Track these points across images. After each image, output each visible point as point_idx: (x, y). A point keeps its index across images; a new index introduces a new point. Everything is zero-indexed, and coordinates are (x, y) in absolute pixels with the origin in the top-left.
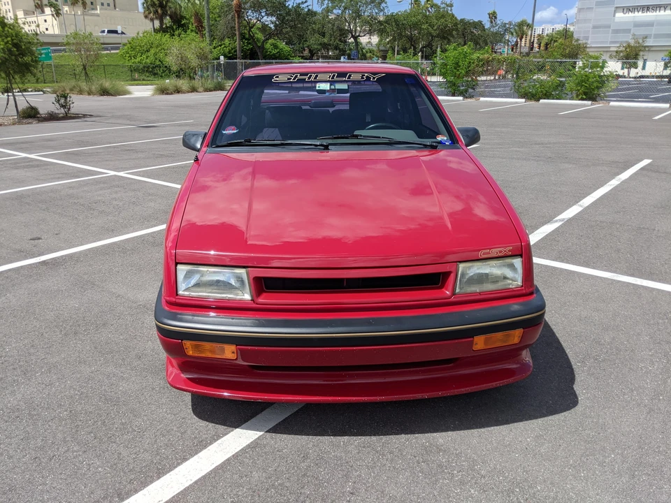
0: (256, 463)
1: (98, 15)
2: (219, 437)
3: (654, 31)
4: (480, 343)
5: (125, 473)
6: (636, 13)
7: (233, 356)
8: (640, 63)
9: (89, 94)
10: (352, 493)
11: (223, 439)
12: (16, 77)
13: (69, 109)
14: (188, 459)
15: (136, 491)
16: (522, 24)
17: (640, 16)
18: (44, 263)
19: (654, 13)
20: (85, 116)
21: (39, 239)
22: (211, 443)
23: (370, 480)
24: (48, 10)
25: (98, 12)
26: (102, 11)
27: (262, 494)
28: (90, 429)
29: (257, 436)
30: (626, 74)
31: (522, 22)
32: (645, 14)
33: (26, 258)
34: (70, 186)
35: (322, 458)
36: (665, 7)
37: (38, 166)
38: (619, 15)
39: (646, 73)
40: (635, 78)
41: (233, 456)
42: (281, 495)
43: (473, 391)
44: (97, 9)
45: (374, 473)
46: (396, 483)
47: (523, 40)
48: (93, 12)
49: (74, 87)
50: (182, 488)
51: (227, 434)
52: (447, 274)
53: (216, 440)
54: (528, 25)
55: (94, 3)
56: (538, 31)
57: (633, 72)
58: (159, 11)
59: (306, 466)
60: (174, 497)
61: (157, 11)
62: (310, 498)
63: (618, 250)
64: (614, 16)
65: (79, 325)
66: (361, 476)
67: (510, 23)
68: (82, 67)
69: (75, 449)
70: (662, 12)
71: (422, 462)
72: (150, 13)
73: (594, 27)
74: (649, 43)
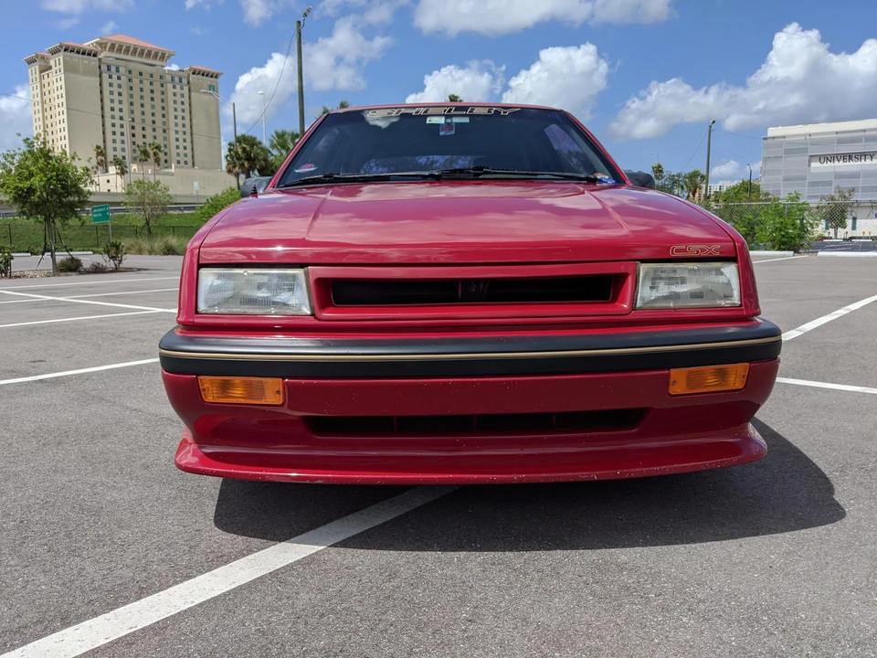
0: (307, 582)
1: (172, 174)
2: (251, 552)
3: (860, 183)
4: (680, 381)
5: (83, 592)
6: (836, 162)
7: (278, 400)
8: (849, 222)
9: (150, 253)
10: (470, 621)
11: (256, 554)
12: (57, 221)
13: (120, 261)
14: (195, 577)
15: (95, 614)
16: (694, 175)
17: (841, 166)
18: (41, 381)
19: (859, 163)
20: (139, 270)
21: (42, 361)
22: (236, 558)
23: (503, 605)
24: (112, 169)
25: (173, 170)
26: (178, 170)
27: (311, 621)
28: (45, 541)
29: (315, 551)
30: (832, 235)
31: (694, 172)
32: (848, 163)
33: (18, 377)
34: (101, 320)
35: (421, 577)
36: (871, 155)
37: (65, 306)
38: (815, 165)
39: (858, 233)
40: (844, 239)
41: (271, 573)
42: (345, 622)
43: (673, 472)
44: (171, 167)
45: (510, 595)
46: (549, 609)
47: (697, 195)
48: (166, 170)
49: (133, 245)
50: (174, 612)
51: (266, 548)
52: (620, 279)
53: (244, 556)
54: (703, 177)
55: (169, 161)
56: (714, 187)
57: (841, 233)
58: (246, 164)
59: (393, 586)
60: (158, 622)
61: (243, 165)
62: (396, 627)
63: (865, 368)
64: (809, 166)
65: (68, 436)
66: (486, 599)
67: (679, 175)
68: (145, 222)
69: (12, 562)
70: (868, 161)
71: (593, 583)
72: (234, 167)
73: (786, 179)
74: (858, 197)
